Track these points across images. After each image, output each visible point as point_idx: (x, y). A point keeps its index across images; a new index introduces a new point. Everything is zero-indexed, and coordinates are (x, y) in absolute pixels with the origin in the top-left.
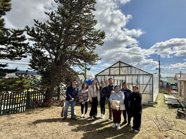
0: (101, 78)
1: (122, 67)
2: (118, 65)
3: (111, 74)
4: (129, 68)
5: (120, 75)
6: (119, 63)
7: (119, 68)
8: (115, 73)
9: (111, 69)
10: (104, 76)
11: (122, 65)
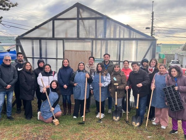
0: (33, 44)
1: (83, 19)
2: (73, 13)
3: (55, 37)
4: (101, 23)
5: (78, 39)
6: (76, 8)
7: (76, 21)
8: (66, 34)
9: (57, 23)
10: (38, 41)
11: (85, 15)
